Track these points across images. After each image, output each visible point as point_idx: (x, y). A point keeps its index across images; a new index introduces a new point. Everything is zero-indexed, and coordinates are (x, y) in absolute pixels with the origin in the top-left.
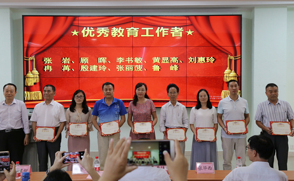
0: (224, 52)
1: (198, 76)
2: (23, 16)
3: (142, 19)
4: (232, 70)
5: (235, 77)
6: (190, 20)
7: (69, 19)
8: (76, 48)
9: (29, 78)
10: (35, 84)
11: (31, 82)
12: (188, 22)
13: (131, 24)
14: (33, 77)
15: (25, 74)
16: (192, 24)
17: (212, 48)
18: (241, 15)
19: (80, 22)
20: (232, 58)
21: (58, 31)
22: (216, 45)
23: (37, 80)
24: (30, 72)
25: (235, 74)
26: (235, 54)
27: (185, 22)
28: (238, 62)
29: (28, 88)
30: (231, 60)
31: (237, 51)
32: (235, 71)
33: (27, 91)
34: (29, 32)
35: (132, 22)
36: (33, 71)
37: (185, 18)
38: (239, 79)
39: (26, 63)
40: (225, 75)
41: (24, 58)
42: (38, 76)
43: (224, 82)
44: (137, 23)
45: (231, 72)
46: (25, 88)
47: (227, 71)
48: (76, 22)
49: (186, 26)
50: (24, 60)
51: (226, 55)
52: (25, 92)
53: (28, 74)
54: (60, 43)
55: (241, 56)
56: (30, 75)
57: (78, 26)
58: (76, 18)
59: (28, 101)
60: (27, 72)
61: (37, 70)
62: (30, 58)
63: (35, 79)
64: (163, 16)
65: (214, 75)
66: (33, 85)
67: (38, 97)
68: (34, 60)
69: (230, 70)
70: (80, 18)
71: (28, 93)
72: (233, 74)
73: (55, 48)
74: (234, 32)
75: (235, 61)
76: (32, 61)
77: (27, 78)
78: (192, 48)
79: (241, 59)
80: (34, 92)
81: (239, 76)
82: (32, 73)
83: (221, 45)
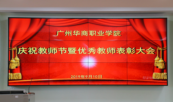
0: (154, 45)
1: (136, 62)
2: (9, 18)
3: (95, 21)
4: (160, 58)
5: (163, 63)
6: (129, 21)
7: (43, 21)
8: (47, 42)
9: (12, 63)
10: (16, 67)
11: (13, 66)
12: (128, 23)
13: (87, 24)
14: (15, 62)
15: (9, 60)
16: (131, 25)
17: (146, 42)
18: (166, 18)
19: (50, 23)
20: (160, 49)
21: (34, 29)
22: (148, 40)
23: (18, 65)
24: (13, 59)
25: (162, 60)
26: (163, 46)
27: (126, 23)
28: (165, 52)
29: (11, 71)
30: (159, 51)
31: (164, 44)
32: (163, 59)
33: (11, 72)
34: (13, 30)
35: (88, 23)
36: (15, 58)
37: (126, 20)
38: (166, 64)
39: (10, 52)
40: (155, 62)
41: (9, 48)
42: (19, 62)
43: (154, 66)
44: (92, 23)
45: (160, 59)
46: (9, 70)
47: (157, 58)
48: (48, 23)
49: (127, 26)
50: (9, 50)
51: (155, 47)
52: (9, 73)
53: (11, 61)
54: (36, 38)
55: (167, 48)
56: (13, 61)
57: (49, 25)
58: (47, 20)
59: (11, 80)
60: (11, 59)
61: (18, 57)
62: (14, 49)
63: (17, 64)
64: (110, 18)
65: (147, 62)
66: (15, 68)
67: (19, 77)
68: (17, 50)
69: (159, 58)
70: (50, 20)
71: (12, 74)
72: (161, 61)
73: (32, 41)
74: (161, 30)
75: (163, 51)
76: (15, 51)
77: (11, 63)
78: (131, 42)
79: (167, 50)
80: (15, 74)
81: (166, 62)
82: (14, 59)
83: (152, 40)
